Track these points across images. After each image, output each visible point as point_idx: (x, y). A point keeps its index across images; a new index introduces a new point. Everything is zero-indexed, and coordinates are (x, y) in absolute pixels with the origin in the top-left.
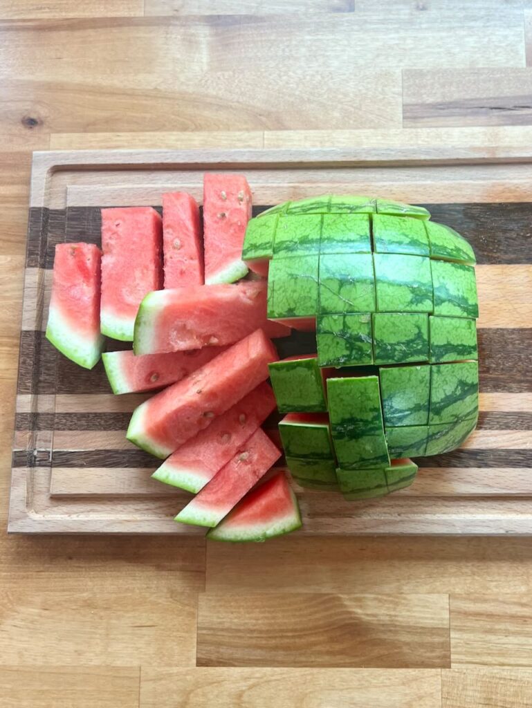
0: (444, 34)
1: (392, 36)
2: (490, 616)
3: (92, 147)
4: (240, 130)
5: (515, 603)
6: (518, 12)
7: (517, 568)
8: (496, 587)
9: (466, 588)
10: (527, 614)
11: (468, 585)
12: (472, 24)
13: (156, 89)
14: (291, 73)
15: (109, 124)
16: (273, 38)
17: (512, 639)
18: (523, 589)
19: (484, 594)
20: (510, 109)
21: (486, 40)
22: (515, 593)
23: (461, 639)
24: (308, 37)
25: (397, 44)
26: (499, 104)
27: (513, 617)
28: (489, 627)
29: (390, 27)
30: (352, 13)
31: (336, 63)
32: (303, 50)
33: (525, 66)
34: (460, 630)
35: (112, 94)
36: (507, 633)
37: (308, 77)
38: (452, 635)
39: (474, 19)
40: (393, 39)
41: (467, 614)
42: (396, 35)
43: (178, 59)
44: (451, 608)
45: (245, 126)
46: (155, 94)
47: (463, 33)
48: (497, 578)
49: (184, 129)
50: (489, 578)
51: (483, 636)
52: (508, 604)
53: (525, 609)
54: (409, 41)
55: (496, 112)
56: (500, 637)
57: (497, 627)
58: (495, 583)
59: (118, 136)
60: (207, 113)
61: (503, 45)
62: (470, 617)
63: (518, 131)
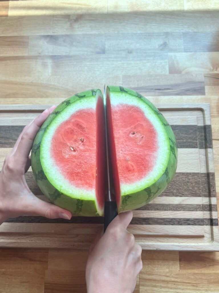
0: (138, 62)
1: (118, 63)
2: (155, 280)
3: (8, 104)
4: (62, 97)
5: (164, 276)
6: (166, 54)
7: (165, 262)
8: (157, 269)
9: (145, 270)
10: (169, 280)
11: (146, 269)
12: (149, 58)
13: (32, 82)
14: (81, 77)
15: (15, 95)
16: (75, 63)
17: (163, 289)
18: (167, 270)
19: (153, 272)
20: (163, 90)
21: (154, 64)
22: (164, 272)
23: (143, 289)
24: (88, 63)
25: (121, 66)
26: (159, 88)
27: (163, 281)
28: (154, 284)
29: (118, 59)
30: (104, 54)
31: (98, 73)
32: (86, 68)
33: (168, 74)
34: (143, 285)
35: (16, 84)
36: (161, 287)
37: (88, 78)
38: (140, 287)
39: (149, 56)
40: (119, 64)
41: (146, 280)
42: (120, 63)
43: (40, 71)
44: (140, 277)
45: (64, 96)
46: (31, 84)
47: (145, 61)
48: (157, 266)
49: (42, 97)
50: (154, 266)
51: (152, 288)
52: (162, 276)
53: (168, 278)
54: (125, 65)
55: (158, 91)
56: (158, 289)
57: (158, 285)
58: (156, 268)
59: (18, 100)
60: (50, 91)
61: (160, 66)
62: (147, 281)
63: (166, 97)
